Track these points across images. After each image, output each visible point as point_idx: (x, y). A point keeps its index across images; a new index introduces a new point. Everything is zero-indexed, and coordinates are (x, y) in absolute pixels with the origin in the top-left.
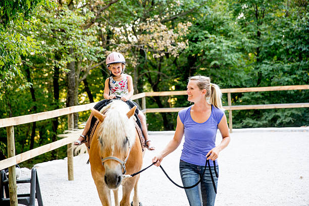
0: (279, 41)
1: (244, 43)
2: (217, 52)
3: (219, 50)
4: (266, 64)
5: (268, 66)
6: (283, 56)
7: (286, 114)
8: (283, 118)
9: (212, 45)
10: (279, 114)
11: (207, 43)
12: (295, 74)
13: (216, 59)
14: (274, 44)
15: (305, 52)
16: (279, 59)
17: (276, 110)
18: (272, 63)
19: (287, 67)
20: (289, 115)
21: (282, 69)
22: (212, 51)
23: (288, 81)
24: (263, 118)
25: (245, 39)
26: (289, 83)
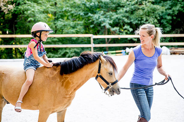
0: (68, 8)
1: (48, 8)
2: (32, 13)
3: (33, 11)
4: (61, 21)
5: (61, 22)
6: (70, 18)
7: (71, 51)
8: (70, 53)
9: (29, 8)
10: (67, 51)
11: (25, 7)
12: (77, 28)
13: (31, 17)
14: (65, 10)
15: (82, 16)
16: (68, 19)
17: (66, 48)
18: (64, 21)
19: (72, 24)
20: (73, 51)
21: (69, 25)
22: (29, 12)
23: (73, 32)
24: (59, 53)
25: (48, 6)
26: (73, 33)
